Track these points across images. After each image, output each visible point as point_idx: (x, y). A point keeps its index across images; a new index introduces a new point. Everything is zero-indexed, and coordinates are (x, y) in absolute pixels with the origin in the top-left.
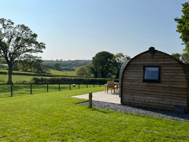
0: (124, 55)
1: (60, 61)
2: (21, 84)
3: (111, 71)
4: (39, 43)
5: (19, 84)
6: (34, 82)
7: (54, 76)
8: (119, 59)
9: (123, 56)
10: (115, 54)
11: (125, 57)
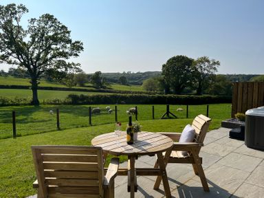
0: (210, 59)
1: (128, 74)
2: (52, 104)
3: (190, 84)
4: (73, 42)
5: (48, 104)
6: (71, 100)
7: (115, 92)
8: (202, 65)
9: (208, 61)
10: (196, 59)
11: (211, 63)
